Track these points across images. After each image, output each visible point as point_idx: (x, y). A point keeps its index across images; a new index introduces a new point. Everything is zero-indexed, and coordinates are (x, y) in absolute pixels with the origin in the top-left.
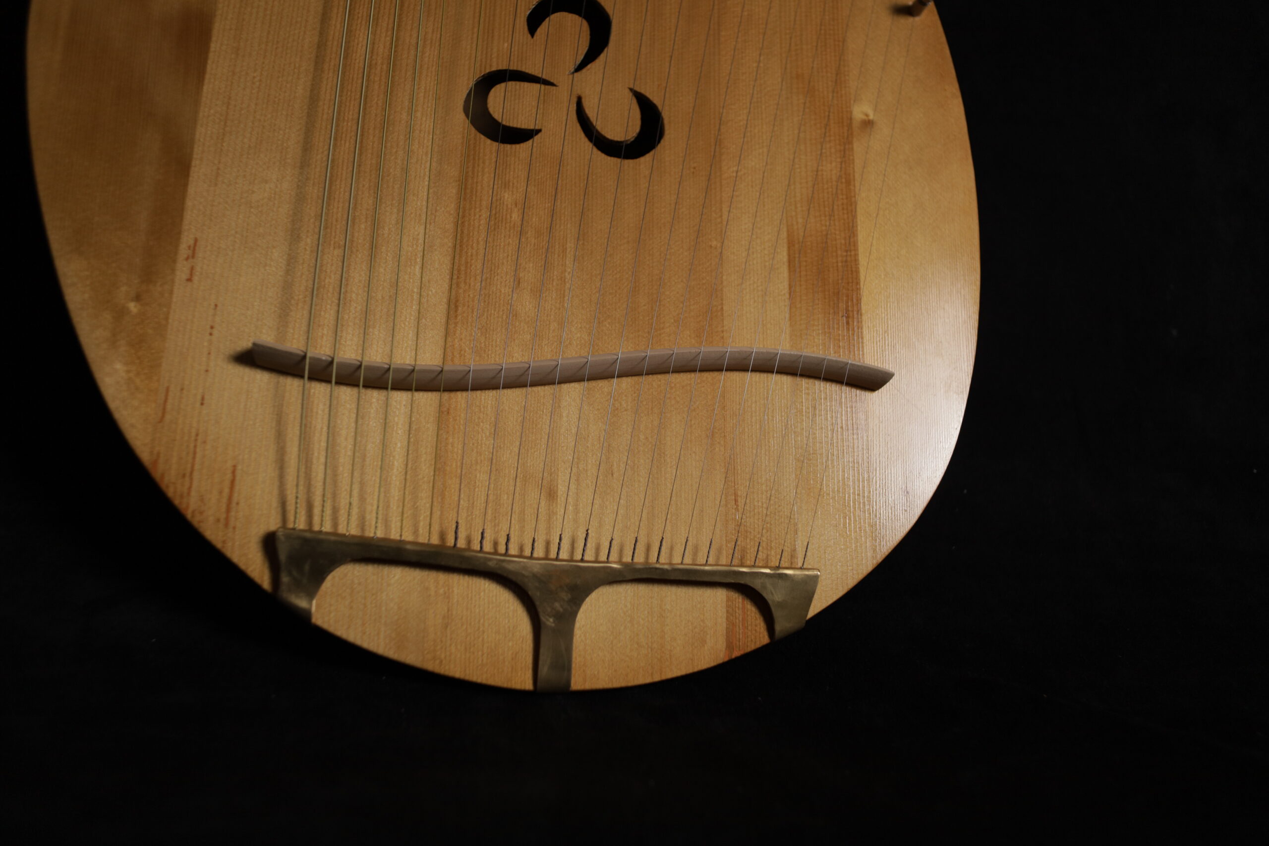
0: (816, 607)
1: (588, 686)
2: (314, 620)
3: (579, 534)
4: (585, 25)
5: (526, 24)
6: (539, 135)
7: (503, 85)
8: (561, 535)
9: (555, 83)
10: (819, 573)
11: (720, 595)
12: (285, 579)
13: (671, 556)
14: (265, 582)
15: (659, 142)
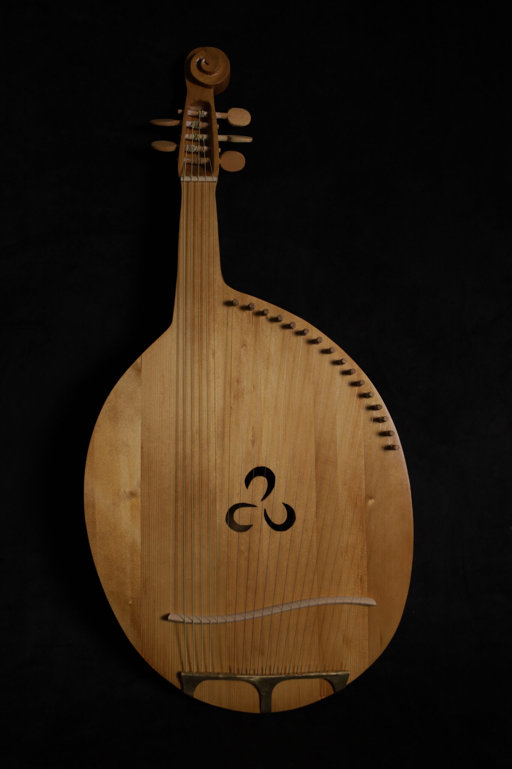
0: (349, 681)
1: (277, 711)
2: (194, 697)
3: (272, 665)
4: (266, 479)
5: (244, 483)
6: (252, 527)
7: (239, 509)
8: (266, 667)
9: (256, 505)
10: (349, 673)
11: (318, 680)
12: (185, 687)
13: (301, 670)
14: (179, 688)
15: (294, 522)
